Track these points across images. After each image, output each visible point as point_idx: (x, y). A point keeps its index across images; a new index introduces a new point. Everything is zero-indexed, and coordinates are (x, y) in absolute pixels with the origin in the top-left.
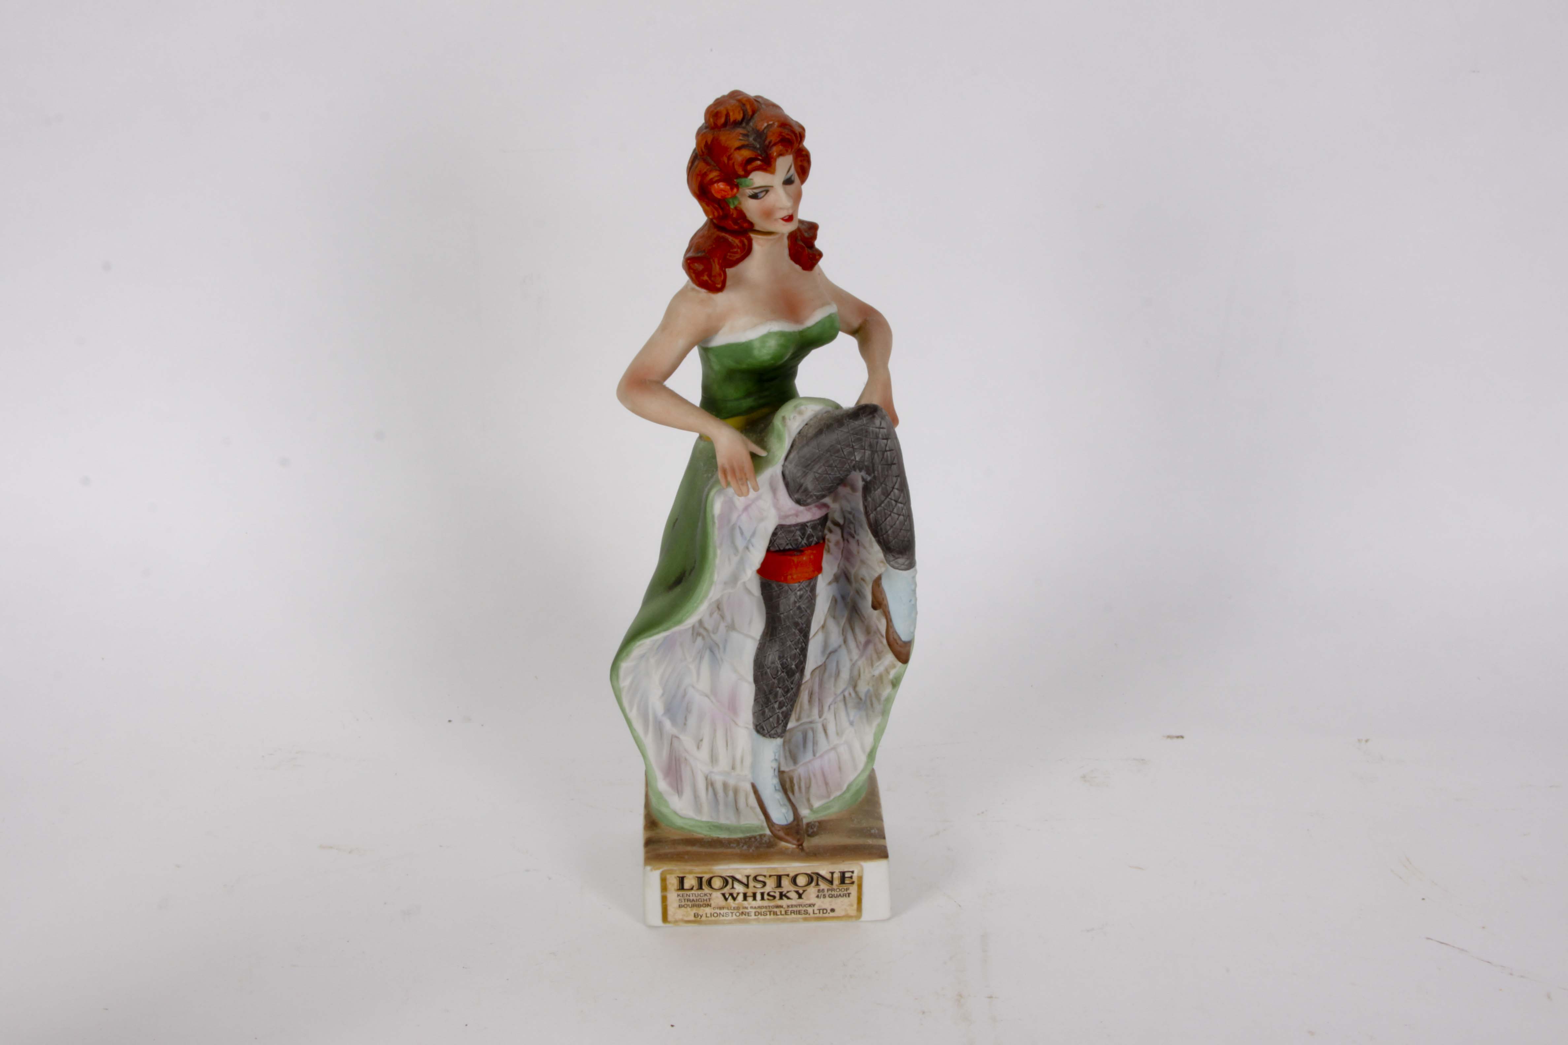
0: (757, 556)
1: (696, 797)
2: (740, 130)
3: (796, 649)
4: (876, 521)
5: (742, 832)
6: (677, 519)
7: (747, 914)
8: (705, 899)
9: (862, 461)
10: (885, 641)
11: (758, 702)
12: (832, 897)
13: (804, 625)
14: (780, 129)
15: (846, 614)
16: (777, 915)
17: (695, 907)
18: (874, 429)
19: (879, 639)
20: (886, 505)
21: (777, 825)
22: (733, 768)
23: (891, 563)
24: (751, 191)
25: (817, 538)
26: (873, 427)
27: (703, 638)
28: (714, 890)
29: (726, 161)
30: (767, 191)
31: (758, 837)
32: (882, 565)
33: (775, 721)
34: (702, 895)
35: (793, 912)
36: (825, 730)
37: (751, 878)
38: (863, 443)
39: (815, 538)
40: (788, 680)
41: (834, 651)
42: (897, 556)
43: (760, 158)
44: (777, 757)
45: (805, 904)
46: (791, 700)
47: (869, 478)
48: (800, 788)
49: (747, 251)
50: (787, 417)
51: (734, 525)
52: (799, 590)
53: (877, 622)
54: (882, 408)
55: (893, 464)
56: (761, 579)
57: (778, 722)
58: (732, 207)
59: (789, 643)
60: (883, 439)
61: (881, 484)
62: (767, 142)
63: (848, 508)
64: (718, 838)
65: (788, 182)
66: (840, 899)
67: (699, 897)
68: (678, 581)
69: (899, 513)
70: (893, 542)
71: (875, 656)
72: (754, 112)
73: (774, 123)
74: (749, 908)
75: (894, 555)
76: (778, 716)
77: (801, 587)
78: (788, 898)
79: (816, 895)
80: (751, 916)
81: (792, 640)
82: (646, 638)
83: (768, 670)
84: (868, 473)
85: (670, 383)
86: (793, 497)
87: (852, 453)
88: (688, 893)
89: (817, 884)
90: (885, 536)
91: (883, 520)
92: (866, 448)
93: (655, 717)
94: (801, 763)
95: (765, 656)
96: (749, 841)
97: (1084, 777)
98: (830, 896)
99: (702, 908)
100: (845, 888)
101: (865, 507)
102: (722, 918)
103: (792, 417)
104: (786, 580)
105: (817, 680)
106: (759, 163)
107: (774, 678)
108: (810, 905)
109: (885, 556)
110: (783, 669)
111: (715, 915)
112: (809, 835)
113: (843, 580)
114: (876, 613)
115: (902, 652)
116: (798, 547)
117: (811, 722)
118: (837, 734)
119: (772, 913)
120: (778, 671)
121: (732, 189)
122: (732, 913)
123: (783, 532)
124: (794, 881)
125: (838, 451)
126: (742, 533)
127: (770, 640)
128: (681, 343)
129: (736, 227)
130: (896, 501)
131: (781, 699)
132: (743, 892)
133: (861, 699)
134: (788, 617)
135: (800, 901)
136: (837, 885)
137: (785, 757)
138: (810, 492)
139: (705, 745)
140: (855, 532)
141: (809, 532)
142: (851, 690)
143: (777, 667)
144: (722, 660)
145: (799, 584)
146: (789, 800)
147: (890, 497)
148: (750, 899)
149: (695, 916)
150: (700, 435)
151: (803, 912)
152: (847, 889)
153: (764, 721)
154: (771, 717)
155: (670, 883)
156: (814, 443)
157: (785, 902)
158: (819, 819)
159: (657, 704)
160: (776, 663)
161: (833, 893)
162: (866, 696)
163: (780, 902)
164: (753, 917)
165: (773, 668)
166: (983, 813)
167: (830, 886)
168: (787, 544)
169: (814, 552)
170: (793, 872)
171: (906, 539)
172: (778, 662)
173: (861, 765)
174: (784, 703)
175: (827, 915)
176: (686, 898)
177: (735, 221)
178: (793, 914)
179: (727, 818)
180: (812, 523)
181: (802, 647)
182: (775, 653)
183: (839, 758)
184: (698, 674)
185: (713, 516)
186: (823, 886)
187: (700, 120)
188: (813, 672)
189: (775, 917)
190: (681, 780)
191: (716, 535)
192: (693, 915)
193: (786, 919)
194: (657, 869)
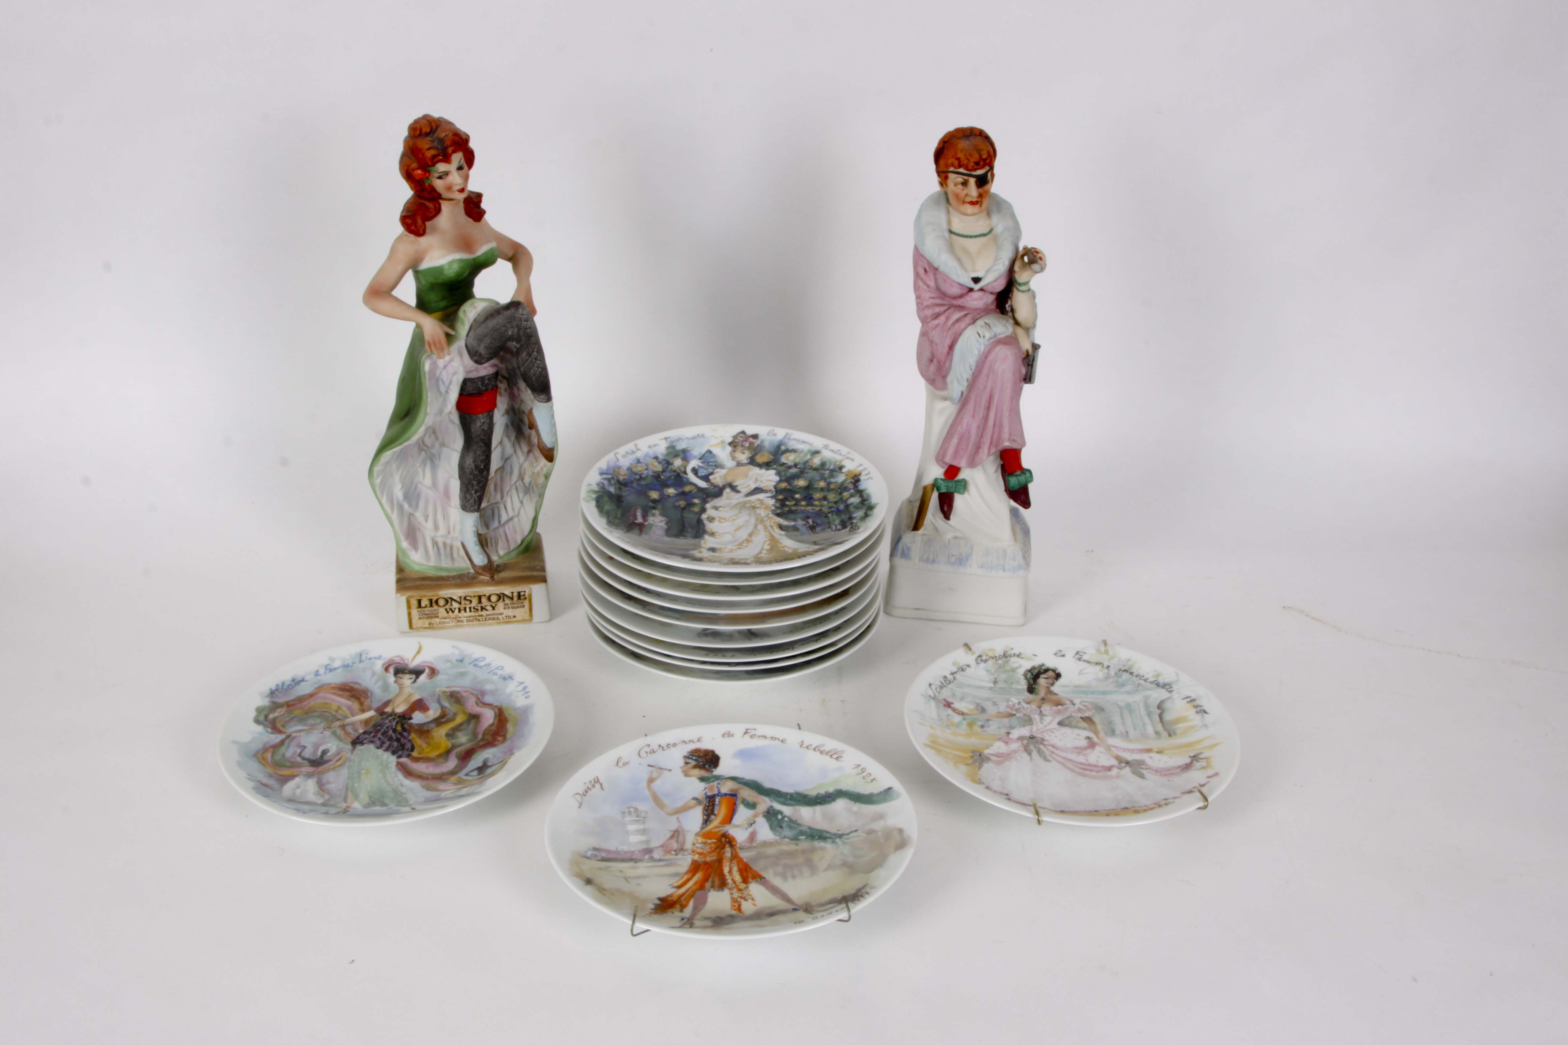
0: (454, 395)
1: (426, 551)
2: (429, 138)
7: (461, 622)
8: (435, 613)
9: (512, 335)
12: (513, 608)
14: (452, 137)
16: (480, 621)
17: (429, 619)
27: (426, 452)
28: (440, 607)
29: (421, 157)
33: (473, 503)
34: (432, 610)
35: (490, 619)
37: (462, 598)
43: (441, 154)
44: (475, 525)
45: (497, 613)
49: (438, 211)
50: (466, 310)
52: (483, 418)
58: (427, 184)
59: (478, 453)
62: (445, 145)
63: (510, 367)
65: (460, 168)
66: (519, 610)
67: (431, 612)
71: (534, 460)
72: (437, 128)
73: (449, 134)
74: (462, 618)
76: (475, 499)
78: (486, 610)
79: (503, 607)
83: (467, 470)
84: (518, 343)
85: (395, 293)
87: (506, 331)
88: (424, 609)
89: (504, 600)
99: (433, 619)
102: (446, 625)
103: (470, 310)
106: (441, 157)
107: (471, 475)
108: (500, 614)
111: (442, 623)
115: (549, 455)
119: (477, 620)
120: (473, 471)
122: (452, 621)
124: (489, 599)
128: (400, 268)
130: (536, 359)
132: (458, 607)
135: (494, 611)
136: (516, 601)
137: (482, 526)
139: (431, 519)
142: (520, 482)
148: (463, 612)
149: (429, 624)
150: (416, 323)
151: (496, 618)
152: (522, 603)
154: (470, 499)
155: (412, 604)
156: (484, 325)
157: (484, 613)
159: (399, 493)
161: (514, 605)
163: (481, 613)
164: (465, 623)
167: (512, 601)
168: (473, 390)
170: (487, 593)
175: (511, 620)
176: (423, 613)
179: (446, 563)
184: (424, 475)
186: (507, 601)
187: (405, 133)
188: (496, 471)
191: (427, 383)
193: (486, 623)
194: (405, 595)
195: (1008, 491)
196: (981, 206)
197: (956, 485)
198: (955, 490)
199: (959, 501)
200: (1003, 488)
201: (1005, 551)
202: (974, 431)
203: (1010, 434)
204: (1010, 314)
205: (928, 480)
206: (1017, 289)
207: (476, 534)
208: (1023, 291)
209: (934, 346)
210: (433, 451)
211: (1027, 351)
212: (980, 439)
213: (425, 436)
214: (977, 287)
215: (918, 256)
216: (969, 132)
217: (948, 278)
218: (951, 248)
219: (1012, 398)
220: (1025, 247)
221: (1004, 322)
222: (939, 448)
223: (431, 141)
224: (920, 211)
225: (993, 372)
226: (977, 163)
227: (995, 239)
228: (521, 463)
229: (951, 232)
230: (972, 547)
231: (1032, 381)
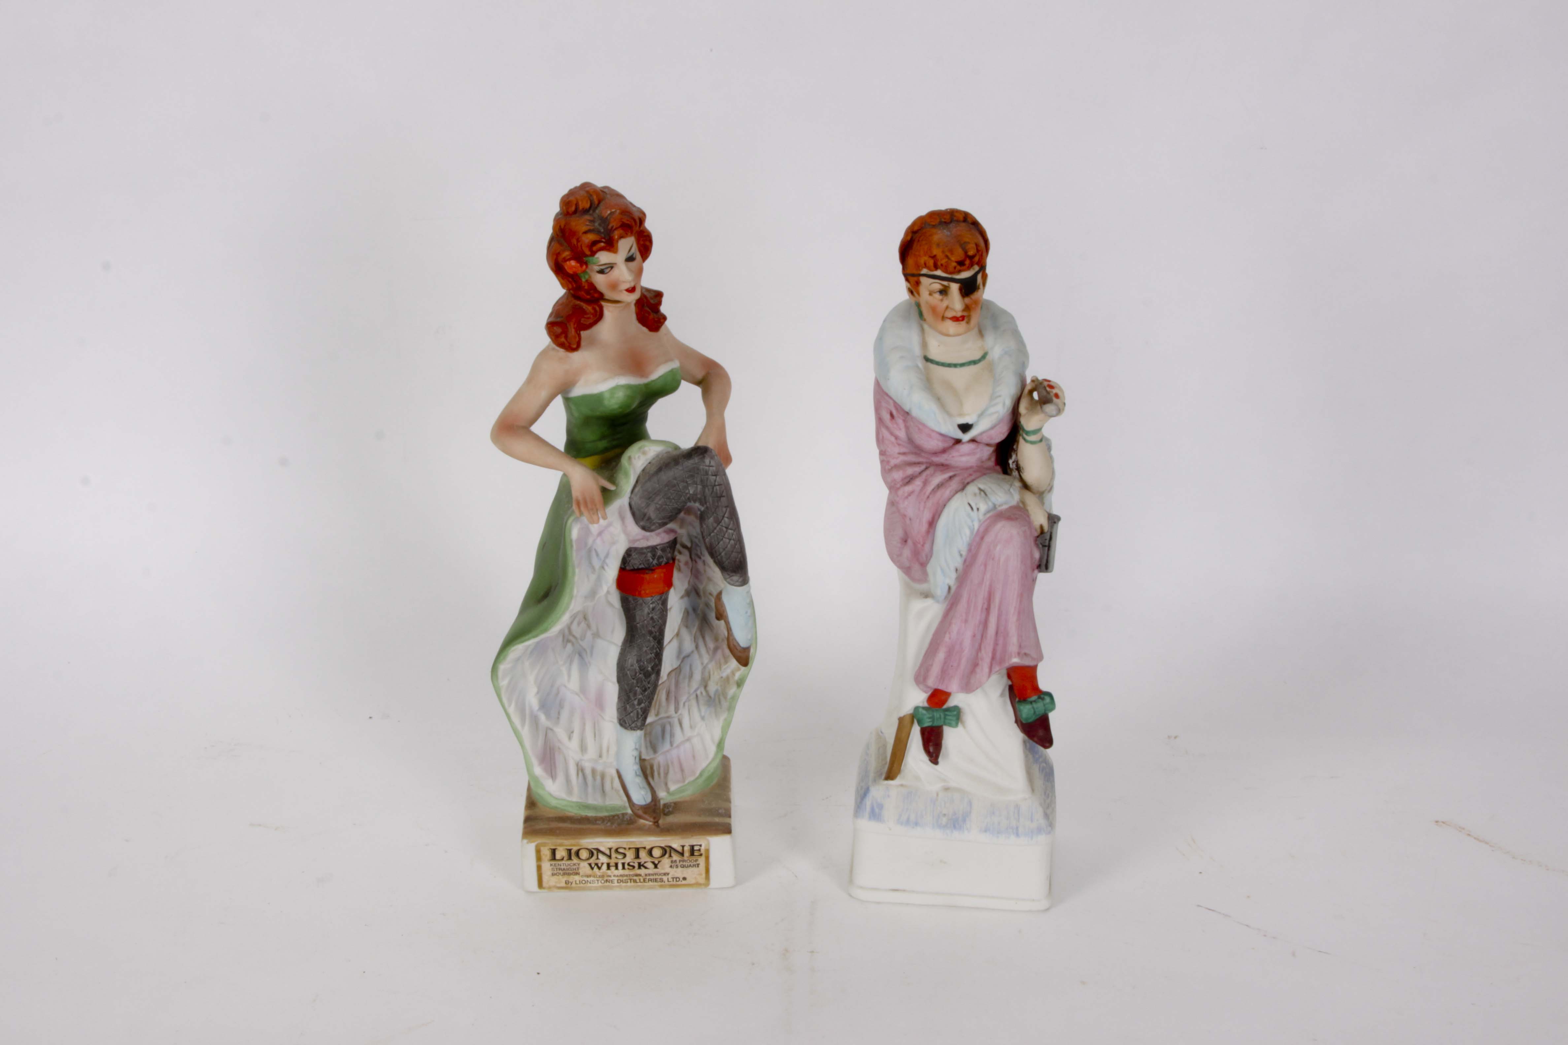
0: (612, 572)
2: (587, 217)
3: (651, 654)
4: (711, 544)
5: (607, 810)
7: (610, 882)
8: (574, 868)
9: (695, 494)
12: (683, 867)
13: (658, 634)
15: (697, 624)
16: (636, 882)
17: (566, 876)
18: (704, 467)
21: (637, 805)
24: (597, 267)
25: (666, 559)
26: (703, 466)
27: (573, 644)
28: (582, 861)
30: (612, 268)
31: (620, 816)
33: (636, 716)
34: (571, 865)
35: (650, 880)
37: (613, 851)
38: (695, 479)
39: (665, 559)
43: (603, 240)
44: (637, 747)
45: (661, 873)
47: (702, 509)
48: (659, 774)
49: (599, 317)
50: (632, 456)
54: (712, 450)
55: (721, 496)
57: (638, 717)
58: (583, 280)
59: (645, 649)
60: (713, 475)
61: (713, 513)
62: (610, 227)
64: (586, 816)
65: (630, 259)
66: (691, 869)
67: (569, 867)
70: (727, 562)
71: (722, 661)
72: (599, 202)
73: (616, 211)
74: (612, 877)
76: (637, 711)
77: (653, 600)
78: (646, 868)
79: (669, 866)
80: (613, 883)
82: (519, 643)
83: (628, 672)
84: (702, 504)
87: (686, 488)
88: (560, 863)
89: (670, 856)
91: (717, 543)
92: (698, 483)
93: (532, 712)
95: (626, 660)
96: (611, 819)
98: (682, 866)
99: (572, 876)
100: (695, 859)
102: (589, 885)
103: (637, 456)
104: (640, 595)
105: (673, 680)
106: (602, 244)
107: (633, 679)
108: (665, 874)
111: (584, 882)
115: (743, 657)
116: (649, 566)
117: (668, 717)
118: (691, 727)
119: (632, 881)
120: (636, 673)
121: (581, 266)
122: (598, 880)
123: (636, 554)
124: (650, 853)
125: (674, 486)
127: (630, 646)
128: (544, 394)
129: (588, 297)
130: (727, 528)
131: (640, 697)
132: (607, 862)
135: (656, 870)
136: (687, 857)
137: (646, 747)
138: (653, 520)
139: (576, 736)
140: (701, 553)
141: (659, 554)
142: (702, 689)
143: (635, 670)
146: (649, 784)
147: (721, 524)
148: (613, 869)
149: (566, 883)
151: (659, 880)
152: (696, 861)
153: (626, 716)
154: (632, 712)
155: (544, 854)
156: (655, 479)
157: (643, 871)
158: (675, 801)
159: (532, 700)
161: (684, 863)
162: (715, 695)
163: (639, 871)
164: (616, 884)
166: (827, 798)
167: (682, 857)
168: (640, 564)
170: (648, 845)
172: (637, 665)
175: (679, 883)
176: (557, 867)
177: (587, 292)
178: (650, 882)
179: (594, 799)
180: (661, 546)
181: (657, 651)
184: (569, 675)
185: (571, 540)
186: (676, 857)
187: (556, 208)
189: (635, 884)
190: (555, 767)
192: (564, 882)
193: (644, 886)
194: (534, 842)
195: (1019, 724)
196: (968, 323)
197: (945, 715)
198: (944, 722)
199: (951, 737)
200: (1013, 719)
201: (1017, 807)
202: (967, 642)
203: (1020, 646)
204: (1015, 473)
205: (907, 709)
206: (1025, 439)
207: (638, 759)
208: (1032, 443)
209: (908, 521)
210: (584, 644)
211: (1041, 527)
212: (977, 654)
213: (572, 623)
214: (966, 437)
215: (881, 394)
216: (948, 217)
217: (924, 425)
218: (928, 384)
219: (1021, 595)
220: (1034, 379)
221: (1007, 487)
222: (918, 664)
223: (591, 221)
224: (883, 330)
225: (993, 559)
226: (961, 263)
227: (991, 368)
228: (704, 665)
229: (927, 359)
230: (970, 804)
231: (1050, 568)
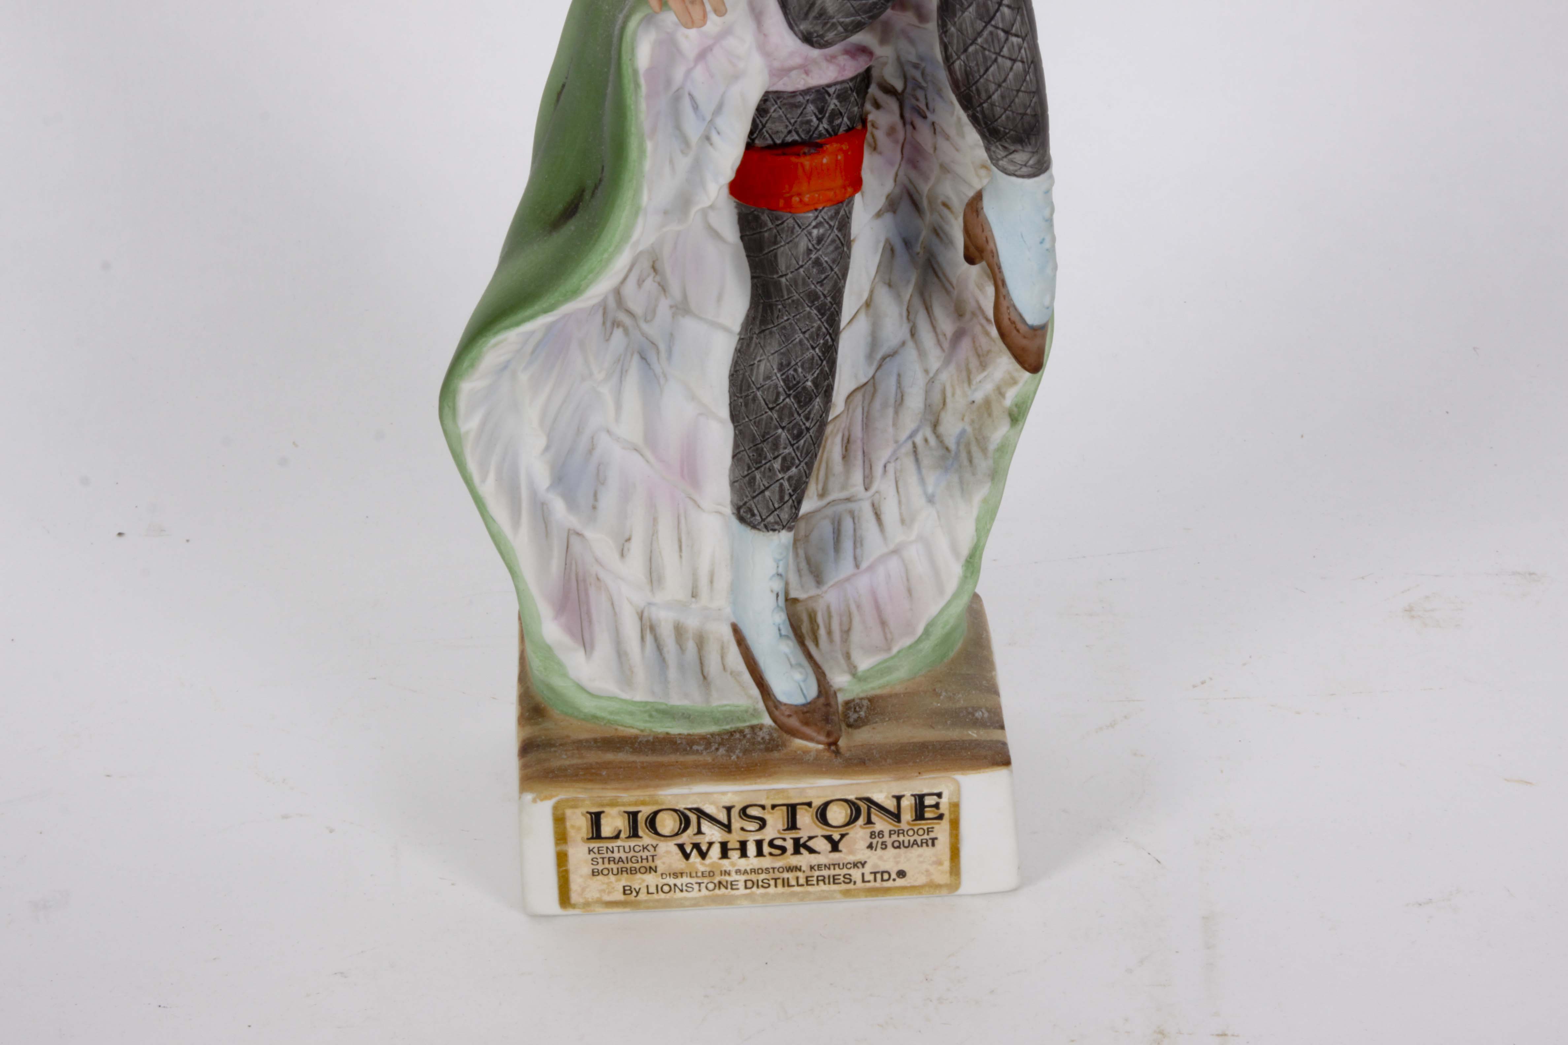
1: (621, 654)
3: (813, 348)
4: (967, 74)
5: (716, 721)
6: (563, 86)
7: (729, 886)
8: (644, 857)
10: (994, 332)
11: (739, 460)
12: (899, 847)
16: (789, 886)
17: (625, 874)
19: (983, 326)
20: (986, 41)
21: (785, 704)
22: (694, 595)
23: (1001, 163)
25: (849, 118)
27: (626, 332)
28: (662, 838)
31: (747, 731)
32: (983, 172)
33: (777, 496)
34: (637, 849)
35: (821, 880)
36: (878, 516)
37: (735, 813)
39: (845, 119)
40: (800, 412)
41: (892, 355)
42: (1012, 148)
45: (846, 862)
46: (807, 454)
48: (829, 633)
51: (678, 90)
53: (977, 292)
56: (738, 207)
57: (781, 498)
59: (799, 336)
64: (667, 733)
66: (916, 851)
67: (632, 853)
68: (570, 211)
69: (1014, 57)
71: (974, 363)
74: (733, 873)
75: (1006, 145)
76: (781, 485)
78: (811, 851)
79: (867, 844)
80: (738, 889)
81: (803, 330)
82: (507, 328)
83: (759, 394)
86: (796, 29)
88: (610, 845)
89: (869, 822)
90: (985, 105)
91: (982, 71)
93: (534, 494)
94: (831, 583)
96: (729, 739)
97: (1409, 610)
98: (896, 844)
99: (639, 875)
100: (925, 827)
101: (945, 47)
102: (679, 894)
104: (789, 207)
107: (771, 409)
108: (855, 865)
109: (988, 149)
110: (789, 389)
111: (666, 888)
112: (849, 726)
113: (905, 206)
114: (974, 271)
117: (848, 500)
118: (903, 521)
119: (779, 882)
122: (699, 883)
124: (822, 815)
126: (696, 107)
130: (1007, 32)
131: (787, 451)
132: (720, 840)
133: (947, 449)
134: (795, 282)
135: (835, 856)
136: (909, 823)
137: (799, 571)
139: (637, 548)
141: (832, 107)
142: (928, 432)
143: (776, 386)
144: (665, 376)
145: (816, 213)
146: (809, 657)
147: (993, 23)
148: (735, 855)
149: (624, 892)
151: (841, 879)
152: (929, 830)
153: (754, 498)
154: (767, 488)
155: (573, 827)
157: (804, 860)
160: (774, 378)
161: (901, 838)
162: (958, 444)
163: (795, 860)
164: (742, 891)
165: (769, 388)
166: (1203, 683)
167: (895, 822)
168: (790, 132)
169: (845, 147)
170: (818, 797)
171: (1029, 111)
173: (951, 586)
174: (793, 459)
175: (890, 884)
176: (605, 855)
178: (821, 883)
180: (838, 87)
181: (826, 342)
182: (771, 358)
183: (907, 571)
184: (618, 406)
185: (635, 72)
186: (881, 824)
189: (787, 889)
190: (590, 622)
192: (621, 890)
193: (809, 893)
194: (546, 798)
228: (931, 375)
